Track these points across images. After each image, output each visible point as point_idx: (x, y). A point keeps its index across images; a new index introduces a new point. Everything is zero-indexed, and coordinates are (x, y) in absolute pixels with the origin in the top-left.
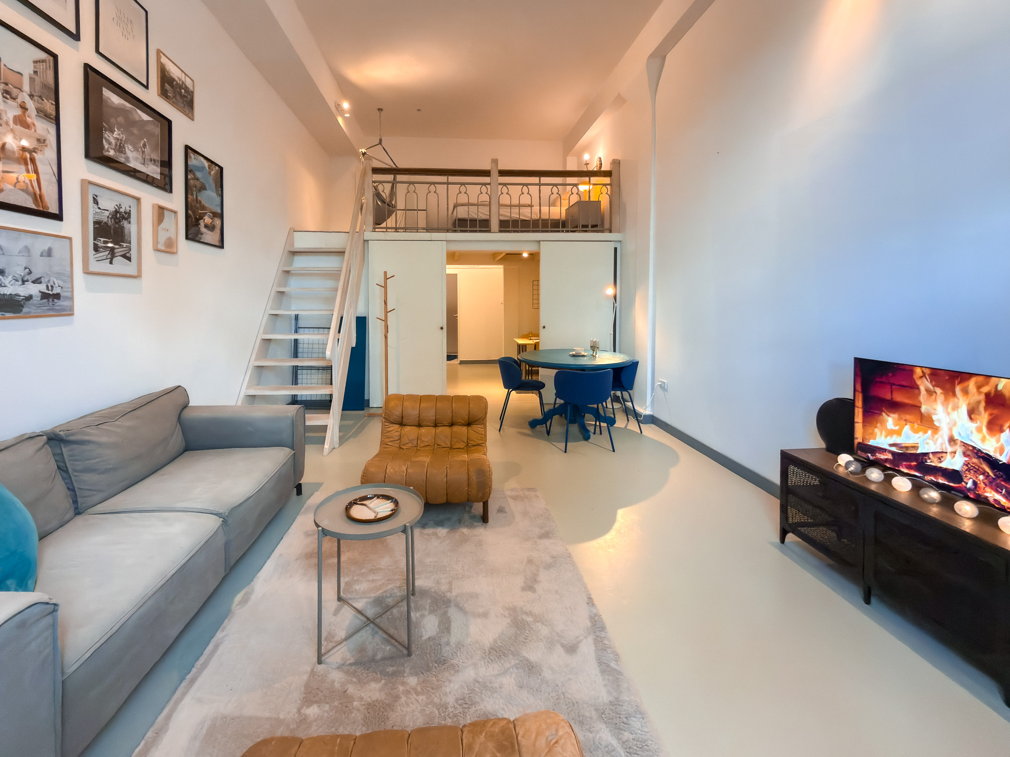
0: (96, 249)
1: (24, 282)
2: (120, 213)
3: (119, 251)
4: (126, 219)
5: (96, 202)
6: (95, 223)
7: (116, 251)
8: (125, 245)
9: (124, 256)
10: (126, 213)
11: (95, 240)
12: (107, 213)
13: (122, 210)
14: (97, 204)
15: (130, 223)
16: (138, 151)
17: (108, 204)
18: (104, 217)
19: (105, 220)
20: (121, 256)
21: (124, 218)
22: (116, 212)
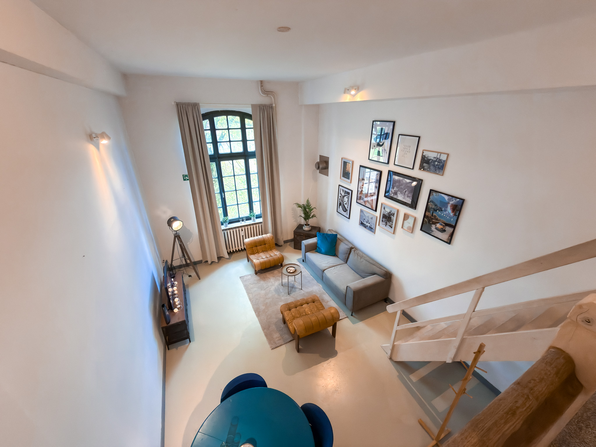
0: (382, 221)
1: (367, 223)
2: (391, 213)
3: (388, 224)
4: (393, 215)
5: (384, 209)
6: (383, 214)
7: (387, 223)
8: (391, 223)
9: (390, 226)
10: (393, 213)
11: (382, 218)
12: (387, 212)
13: (392, 212)
14: (385, 209)
15: (394, 217)
16: (402, 194)
17: (388, 210)
18: (386, 213)
19: (386, 214)
20: (389, 226)
21: (392, 215)
22: (390, 212)
